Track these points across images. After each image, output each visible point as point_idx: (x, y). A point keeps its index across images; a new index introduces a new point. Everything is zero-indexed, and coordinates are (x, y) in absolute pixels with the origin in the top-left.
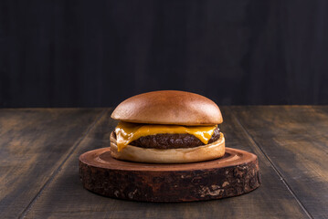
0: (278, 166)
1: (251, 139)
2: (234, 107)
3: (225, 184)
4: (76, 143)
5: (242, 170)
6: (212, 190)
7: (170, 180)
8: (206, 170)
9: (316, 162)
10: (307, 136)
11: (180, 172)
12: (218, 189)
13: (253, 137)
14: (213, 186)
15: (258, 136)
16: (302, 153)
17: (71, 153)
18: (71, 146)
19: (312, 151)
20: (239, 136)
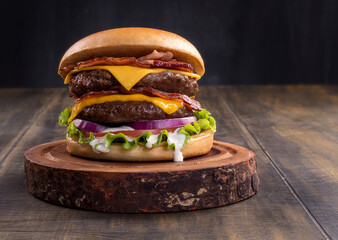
0: (278, 162)
1: (243, 128)
2: (222, 87)
3: (202, 191)
4: (22, 132)
5: (226, 174)
6: (182, 199)
7: (127, 185)
8: (175, 173)
9: (327, 157)
10: (315, 124)
11: (140, 174)
12: (191, 197)
13: (246, 126)
14: (185, 194)
15: (253, 124)
16: (308, 146)
17: (15, 146)
18: (14, 136)
19: (321, 143)
20: (229, 124)
